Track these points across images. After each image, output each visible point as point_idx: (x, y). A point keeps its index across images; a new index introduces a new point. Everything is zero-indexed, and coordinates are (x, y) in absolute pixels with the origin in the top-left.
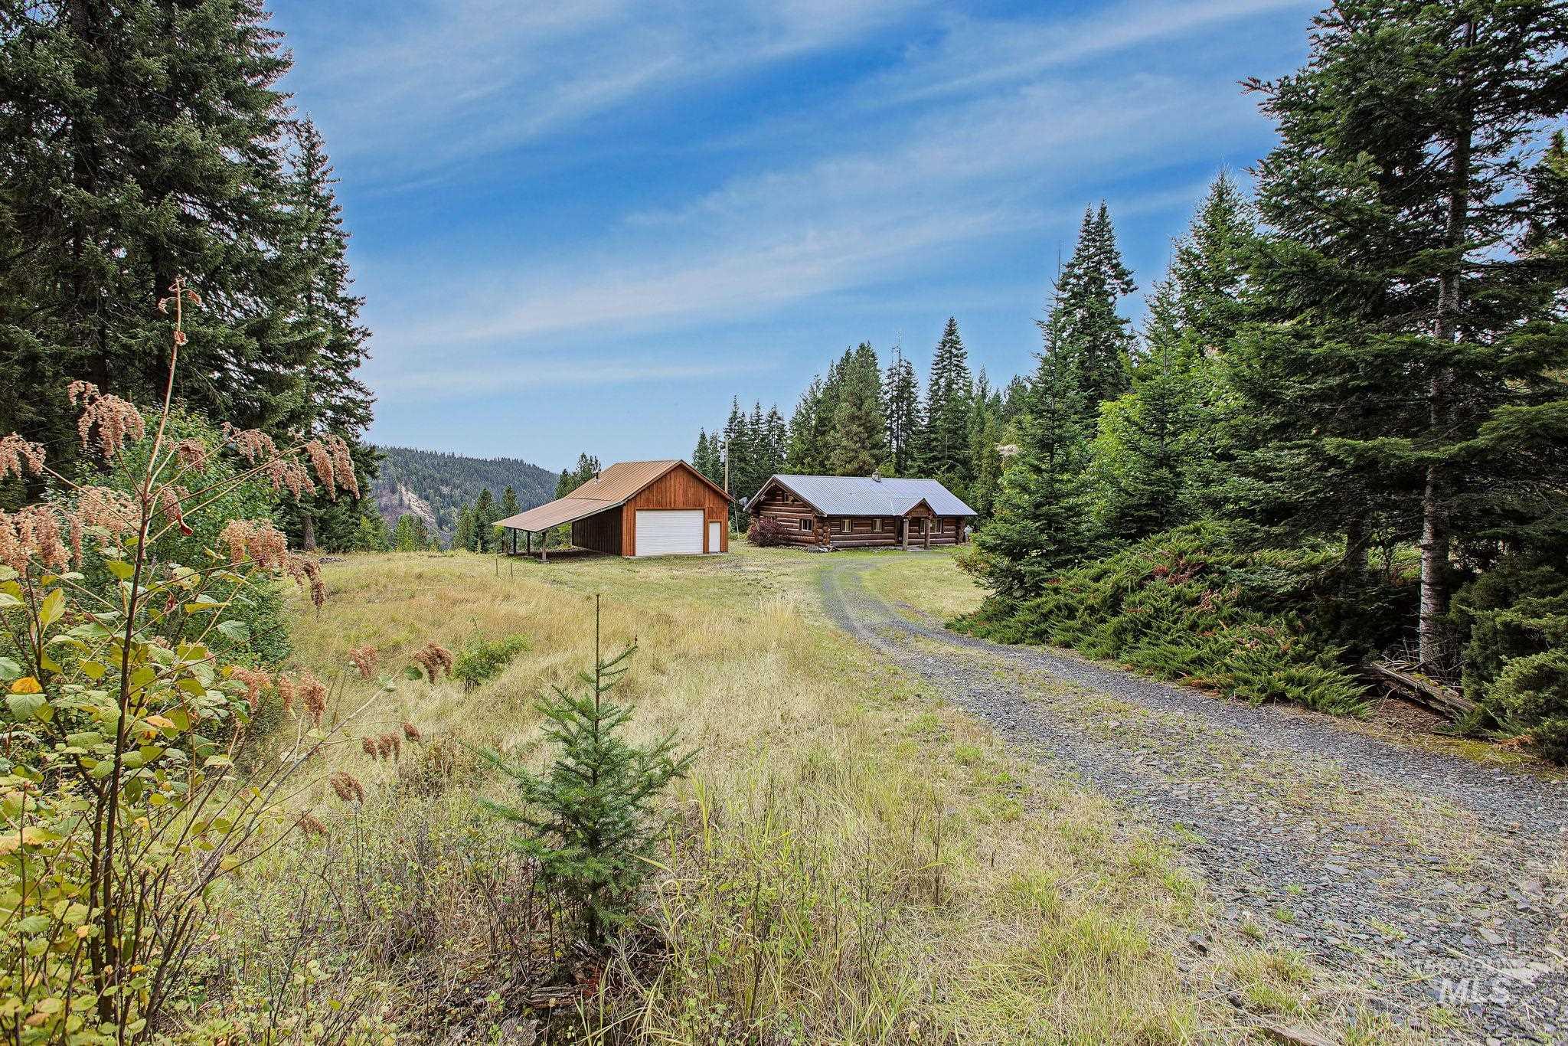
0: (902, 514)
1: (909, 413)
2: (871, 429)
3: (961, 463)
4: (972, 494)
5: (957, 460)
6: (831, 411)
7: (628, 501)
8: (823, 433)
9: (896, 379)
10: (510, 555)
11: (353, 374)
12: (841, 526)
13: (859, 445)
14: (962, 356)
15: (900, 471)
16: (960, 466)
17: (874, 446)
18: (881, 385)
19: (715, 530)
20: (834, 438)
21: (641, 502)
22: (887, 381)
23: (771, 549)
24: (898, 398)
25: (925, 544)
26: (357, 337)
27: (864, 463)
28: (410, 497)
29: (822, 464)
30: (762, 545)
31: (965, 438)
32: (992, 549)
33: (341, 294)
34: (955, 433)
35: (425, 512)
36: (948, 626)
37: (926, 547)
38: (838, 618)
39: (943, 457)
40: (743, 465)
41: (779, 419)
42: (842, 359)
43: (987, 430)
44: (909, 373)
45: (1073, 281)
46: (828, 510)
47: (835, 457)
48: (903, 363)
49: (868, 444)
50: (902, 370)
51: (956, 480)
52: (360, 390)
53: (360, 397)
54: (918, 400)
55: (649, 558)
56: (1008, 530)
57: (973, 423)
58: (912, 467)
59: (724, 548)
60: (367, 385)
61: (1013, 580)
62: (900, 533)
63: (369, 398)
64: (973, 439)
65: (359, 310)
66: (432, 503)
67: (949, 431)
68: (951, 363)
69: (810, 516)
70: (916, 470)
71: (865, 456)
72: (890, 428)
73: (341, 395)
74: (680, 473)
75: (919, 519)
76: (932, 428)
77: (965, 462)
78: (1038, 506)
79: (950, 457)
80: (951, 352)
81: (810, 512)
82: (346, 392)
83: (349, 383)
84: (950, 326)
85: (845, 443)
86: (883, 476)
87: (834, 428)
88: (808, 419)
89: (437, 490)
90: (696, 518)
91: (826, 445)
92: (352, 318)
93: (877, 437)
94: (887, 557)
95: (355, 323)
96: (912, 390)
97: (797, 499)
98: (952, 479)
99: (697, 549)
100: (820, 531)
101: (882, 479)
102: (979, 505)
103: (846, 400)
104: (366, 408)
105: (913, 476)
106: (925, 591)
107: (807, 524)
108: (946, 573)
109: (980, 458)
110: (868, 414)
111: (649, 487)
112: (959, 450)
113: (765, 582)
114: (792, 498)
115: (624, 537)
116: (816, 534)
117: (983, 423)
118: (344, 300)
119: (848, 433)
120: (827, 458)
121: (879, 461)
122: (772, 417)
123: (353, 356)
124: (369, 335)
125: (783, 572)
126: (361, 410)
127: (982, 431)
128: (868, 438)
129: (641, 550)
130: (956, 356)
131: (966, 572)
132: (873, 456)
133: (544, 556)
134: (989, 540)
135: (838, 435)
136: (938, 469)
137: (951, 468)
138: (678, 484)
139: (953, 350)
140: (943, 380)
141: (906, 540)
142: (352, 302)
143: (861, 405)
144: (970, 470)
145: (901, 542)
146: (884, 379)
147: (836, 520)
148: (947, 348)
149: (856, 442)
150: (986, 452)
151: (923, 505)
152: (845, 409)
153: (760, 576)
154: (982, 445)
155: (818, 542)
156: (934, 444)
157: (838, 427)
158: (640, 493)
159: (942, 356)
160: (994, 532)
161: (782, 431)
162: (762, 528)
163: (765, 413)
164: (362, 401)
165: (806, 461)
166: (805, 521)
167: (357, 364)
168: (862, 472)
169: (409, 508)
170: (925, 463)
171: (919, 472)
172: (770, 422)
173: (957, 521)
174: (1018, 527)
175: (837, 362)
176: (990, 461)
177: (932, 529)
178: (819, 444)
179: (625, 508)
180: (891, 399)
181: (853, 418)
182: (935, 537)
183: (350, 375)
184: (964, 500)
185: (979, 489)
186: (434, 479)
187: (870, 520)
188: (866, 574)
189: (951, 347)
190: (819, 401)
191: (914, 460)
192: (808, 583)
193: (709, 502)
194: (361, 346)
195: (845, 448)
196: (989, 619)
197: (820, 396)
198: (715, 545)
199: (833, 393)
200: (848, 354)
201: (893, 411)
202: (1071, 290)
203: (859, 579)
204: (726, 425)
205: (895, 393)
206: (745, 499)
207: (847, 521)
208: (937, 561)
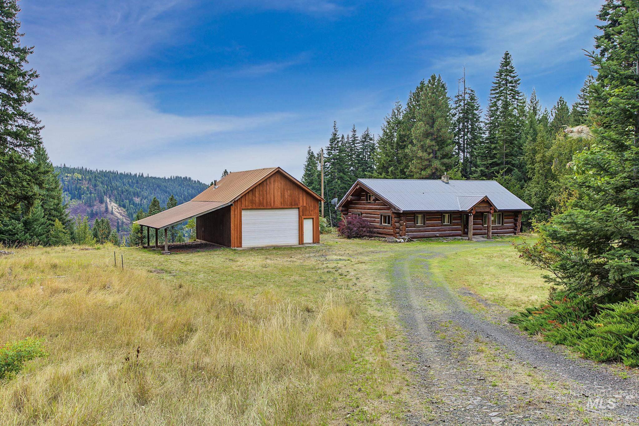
0: (467, 208)
1: (473, 129)
2: (441, 143)
3: (517, 167)
4: (527, 192)
5: (513, 165)
6: (409, 130)
7: (235, 202)
8: (404, 147)
9: (462, 103)
10: (144, 247)
11: (25, 107)
12: (415, 220)
13: (431, 155)
14: (516, 82)
15: (466, 176)
16: (516, 170)
17: (445, 156)
18: (450, 109)
19: (308, 225)
20: (412, 151)
21: (246, 203)
22: (454, 106)
23: (357, 241)
24: (464, 119)
25: (487, 234)
26: (27, 78)
27: (436, 169)
28: (113, 206)
29: (402, 172)
30: (349, 237)
31: (520, 147)
32: (564, 240)
33: (16, 45)
34: (512, 143)
35: (123, 216)
36: (513, 321)
37: (488, 238)
38: (401, 307)
39: (502, 163)
40: (341, 174)
41: (371, 139)
42: (418, 88)
43: (539, 139)
44: (472, 99)
45: (611, 11)
46: (403, 207)
47: (413, 166)
48: (467, 91)
49: (439, 154)
50: (467, 97)
51: (513, 181)
52: (30, 119)
53: (31, 125)
54: (481, 119)
55: (253, 249)
56: (587, 216)
57: (527, 134)
58: (475, 172)
59: (316, 240)
60: (36, 116)
61: (593, 276)
62: (466, 226)
63: (39, 126)
64: (527, 146)
65: (28, 57)
66: (127, 210)
67: (506, 141)
68: (506, 89)
69: (388, 213)
70: (479, 174)
71: (436, 163)
72: (458, 143)
73: (16, 124)
74: (278, 178)
75: (482, 213)
76: (492, 139)
77: (521, 167)
78: (619, 189)
79: (507, 163)
80: (507, 80)
81: (388, 209)
82: (20, 122)
83: (24, 115)
84: (506, 58)
85: (420, 154)
86: (451, 178)
87: (411, 143)
88: (391, 137)
89: (131, 201)
90: (292, 215)
91: (406, 156)
92: (23, 63)
93: (447, 149)
94: (453, 246)
95: (25, 67)
96: (475, 112)
97: (378, 198)
98: (510, 180)
99: (293, 241)
100: (397, 224)
101: (450, 181)
102: (534, 200)
103: (420, 120)
104: (37, 134)
105: (476, 179)
106: (487, 278)
107: (387, 219)
108: (507, 260)
109: (533, 163)
110: (439, 131)
111: (252, 191)
112: (516, 156)
113: (343, 271)
114: (374, 198)
115: (232, 232)
116: (395, 228)
117: (535, 134)
118: (18, 50)
119: (422, 146)
120: (407, 167)
121: (448, 167)
122: (365, 138)
123: (25, 94)
124: (37, 76)
125: (361, 260)
126: (31, 136)
127: (534, 140)
128: (438, 150)
129: (246, 243)
130: (511, 82)
131: (530, 262)
132: (444, 164)
133: (166, 248)
134: (563, 231)
135: (415, 148)
136: (498, 172)
137: (509, 171)
138: (276, 187)
139: (508, 78)
140: (500, 102)
141: (471, 232)
142: (24, 51)
143: (433, 123)
144: (525, 173)
145: (466, 233)
146: (452, 104)
147: (411, 215)
148: (503, 77)
149: (429, 154)
150: (538, 157)
151: (486, 201)
152: (420, 127)
153: (341, 264)
154: (535, 152)
155: (396, 234)
156: (495, 152)
157: (414, 141)
158: (244, 196)
159: (499, 83)
160: (569, 219)
161: (373, 149)
162: (349, 223)
163: (360, 136)
164: (33, 129)
165: (390, 170)
166: (385, 217)
167: (30, 100)
168: (435, 176)
169: (112, 213)
170: (487, 168)
171: (482, 175)
172: (364, 142)
173: (515, 214)
174: (600, 214)
175: (414, 91)
176: (542, 164)
177: (494, 222)
178: (400, 156)
179: (232, 209)
180: (458, 119)
181: (427, 135)
182: (496, 228)
183: (23, 108)
184: (520, 197)
185: (533, 188)
186: (129, 193)
187: (439, 215)
188: (434, 262)
189: (506, 75)
190: (399, 122)
191: (476, 166)
192: (381, 271)
193: (303, 201)
194: (30, 85)
195: (421, 158)
196: (561, 318)
197: (401, 118)
198: (308, 237)
199: (411, 115)
200: (422, 83)
201: (460, 130)
202: (611, 19)
203: (427, 266)
204: (328, 144)
205: (461, 115)
206: (336, 200)
207: (420, 216)
208: (498, 249)
